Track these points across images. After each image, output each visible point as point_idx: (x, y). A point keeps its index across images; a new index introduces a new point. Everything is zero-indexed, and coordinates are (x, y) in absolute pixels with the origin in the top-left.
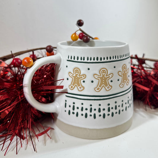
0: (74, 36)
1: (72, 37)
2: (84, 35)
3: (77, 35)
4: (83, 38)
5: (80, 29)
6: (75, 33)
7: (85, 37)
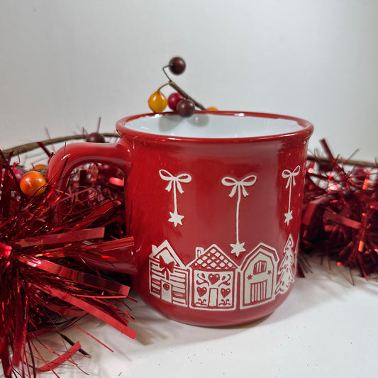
0: (155, 98)
1: (150, 101)
2: (181, 97)
3: (162, 97)
4: (179, 104)
5: (170, 81)
6: (158, 92)
7: (184, 102)
